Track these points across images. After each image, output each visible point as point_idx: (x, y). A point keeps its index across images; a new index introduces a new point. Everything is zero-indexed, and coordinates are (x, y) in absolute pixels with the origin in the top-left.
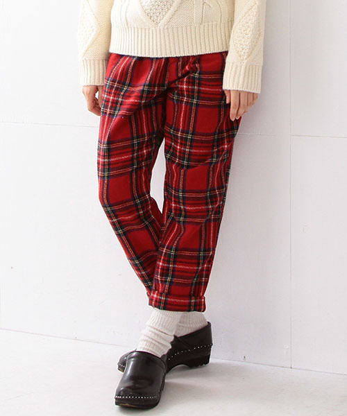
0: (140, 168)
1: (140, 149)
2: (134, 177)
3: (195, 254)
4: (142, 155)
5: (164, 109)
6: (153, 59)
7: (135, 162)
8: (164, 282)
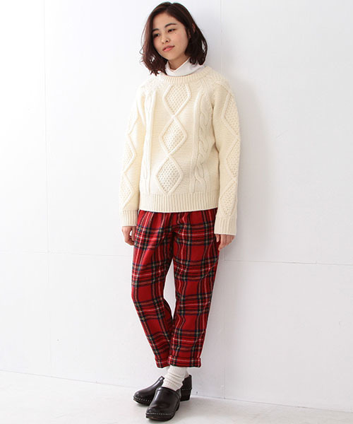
0: (157, 281)
1: (157, 270)
2: (153, 287)
3: (193, 333)
4: (158, 274)
5: (172, 245)
6: (163, 213)
7: (154, 277)
8: (175, 349)
